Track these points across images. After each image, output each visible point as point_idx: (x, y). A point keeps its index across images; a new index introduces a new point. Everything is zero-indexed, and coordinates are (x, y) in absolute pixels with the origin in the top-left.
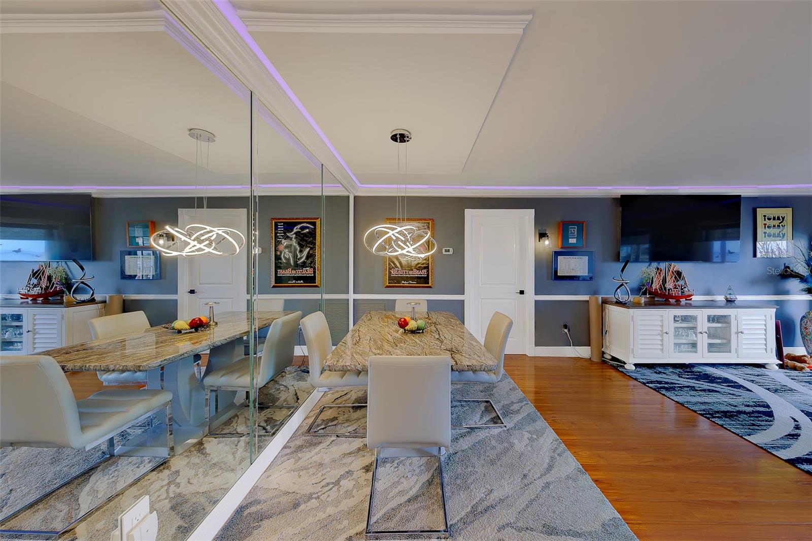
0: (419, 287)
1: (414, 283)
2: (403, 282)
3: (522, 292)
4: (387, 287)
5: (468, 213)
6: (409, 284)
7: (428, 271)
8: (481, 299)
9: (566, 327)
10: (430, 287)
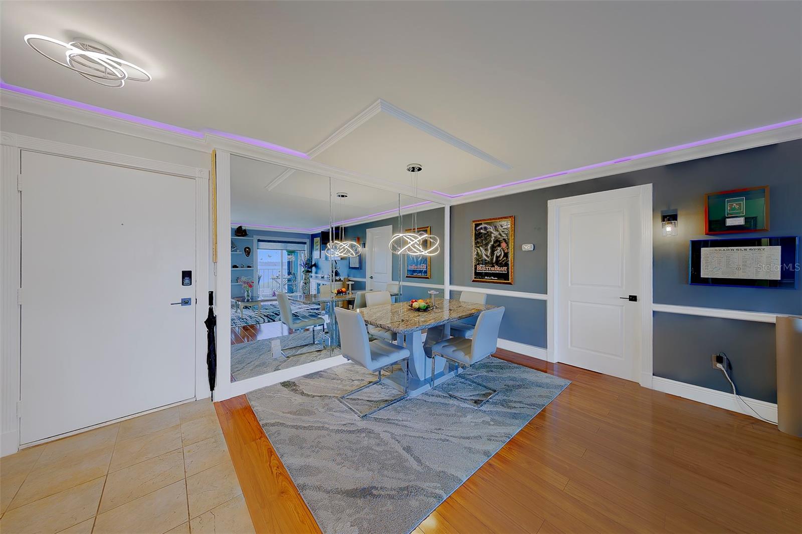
0: (500, 283)
1: (495, 279)
2: (486, 277)
3: (633, 298)
4: (473, 281)
5: (552, 204)
6: (491, 279)
7: (508, 269)
8: (571, 301)
9: (720, 360)
10: (510, 284)
